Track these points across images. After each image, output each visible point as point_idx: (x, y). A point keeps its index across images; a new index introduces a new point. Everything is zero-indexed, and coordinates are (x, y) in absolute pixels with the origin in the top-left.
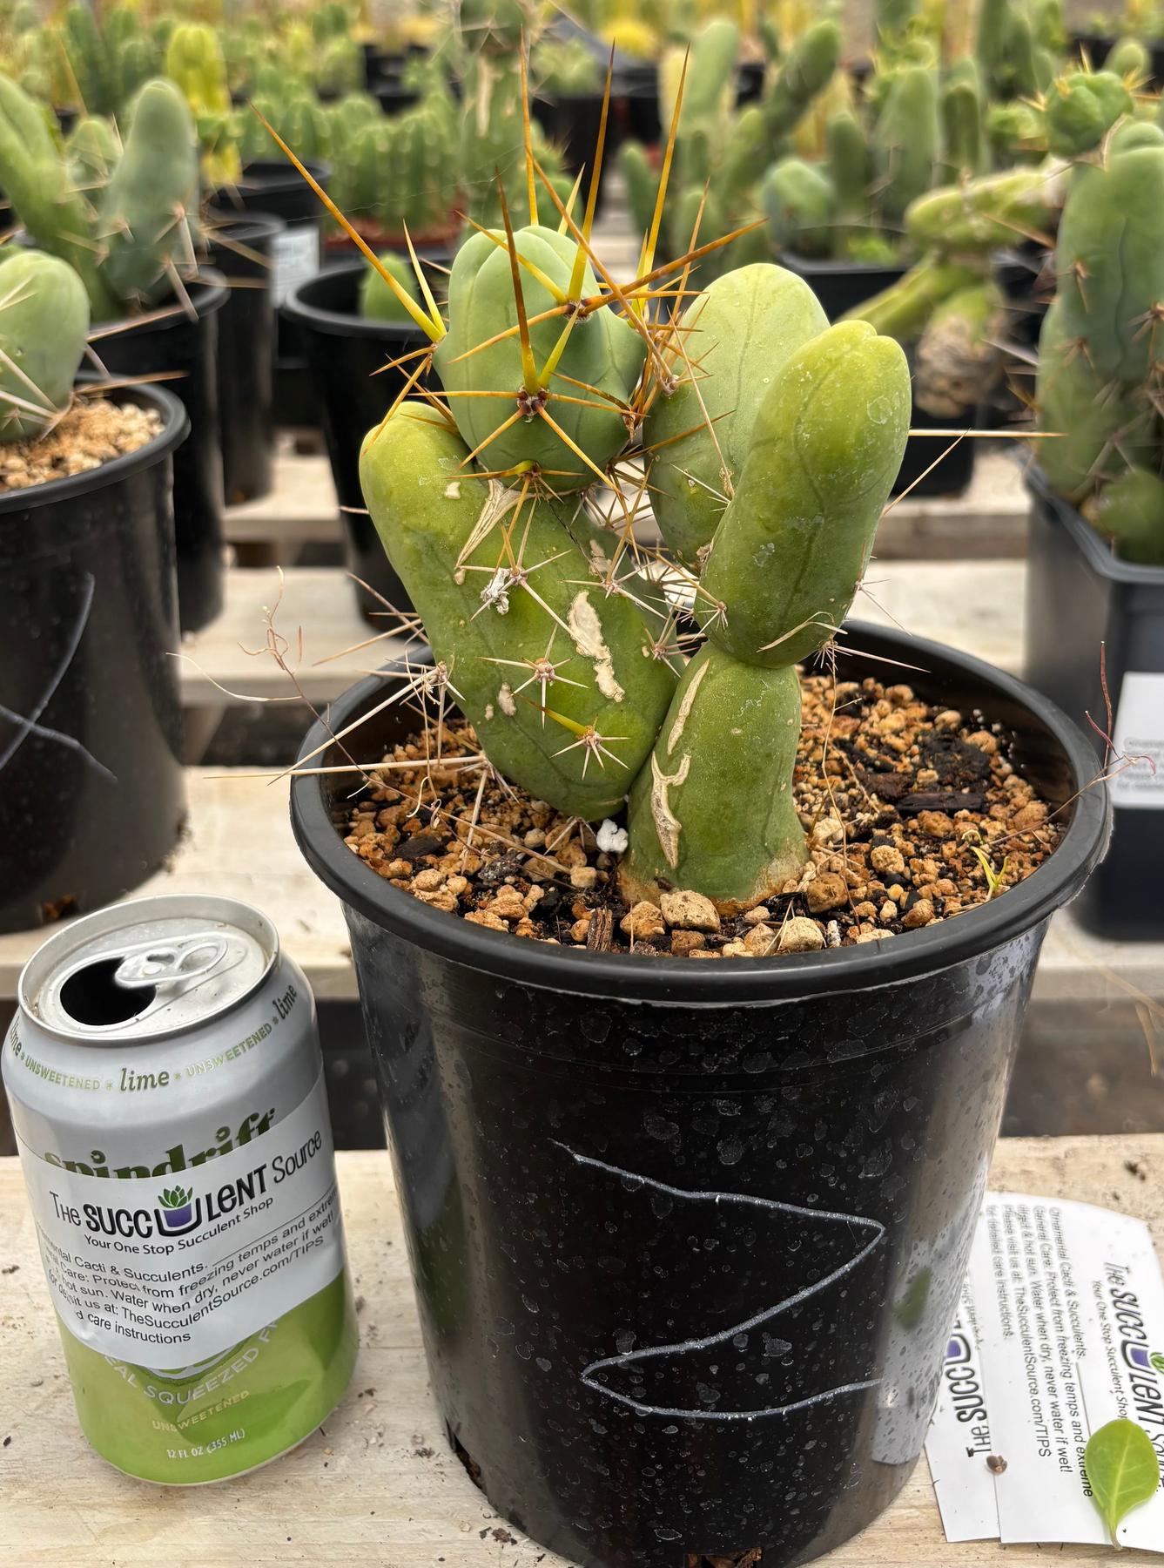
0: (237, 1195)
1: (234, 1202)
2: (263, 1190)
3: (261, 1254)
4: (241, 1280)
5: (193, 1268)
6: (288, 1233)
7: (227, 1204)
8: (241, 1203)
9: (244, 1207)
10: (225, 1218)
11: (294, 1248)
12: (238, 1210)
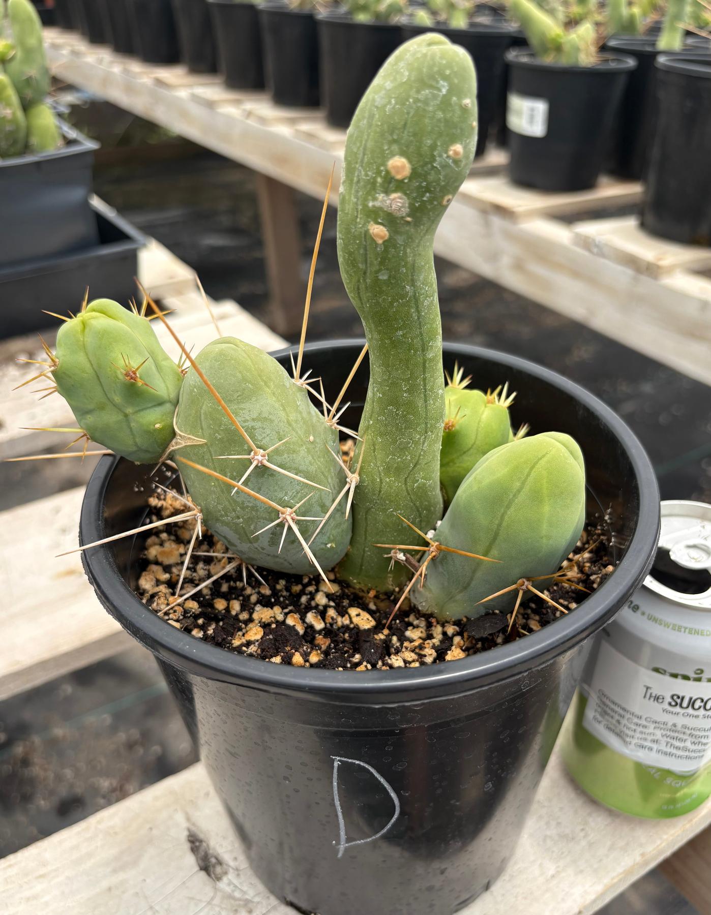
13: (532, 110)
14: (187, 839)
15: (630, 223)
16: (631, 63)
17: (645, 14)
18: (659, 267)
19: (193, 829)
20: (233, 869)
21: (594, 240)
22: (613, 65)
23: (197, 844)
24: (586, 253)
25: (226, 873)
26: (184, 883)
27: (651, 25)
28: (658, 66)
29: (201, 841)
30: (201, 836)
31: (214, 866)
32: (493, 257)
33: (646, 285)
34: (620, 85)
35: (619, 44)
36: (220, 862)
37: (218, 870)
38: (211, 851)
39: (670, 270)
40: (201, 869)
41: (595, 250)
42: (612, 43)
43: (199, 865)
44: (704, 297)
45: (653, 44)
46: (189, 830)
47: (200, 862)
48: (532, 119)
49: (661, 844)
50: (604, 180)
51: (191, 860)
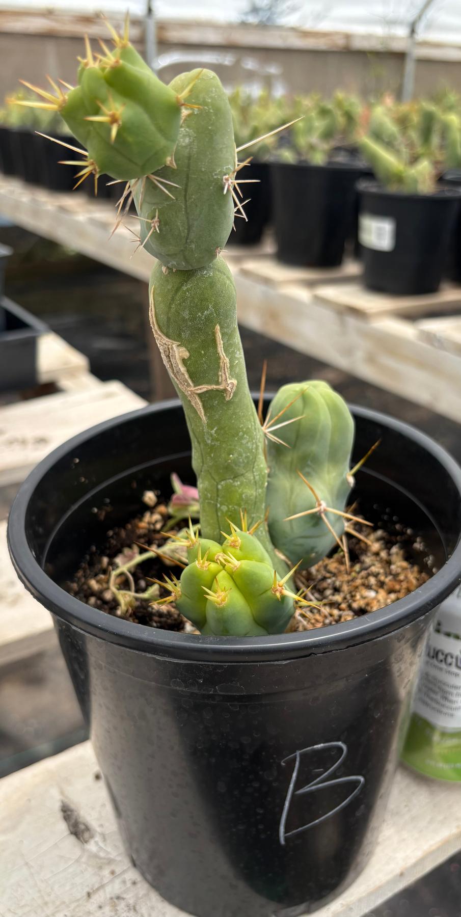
13: (380, 229)
14: (60, 808)
19: (66, 800)
20: (99, 834)
22: (448, 194)
23: (69, 813)
25: (92, 837)
26: (56, 844)
29: (72, 811)
30: (72, 806)
31: (83, 832)
32: (348, 351)
36: (87, 829)
37: (86, 835)
38: (81, 820)
40: (72, 833)
43: (70, 831)
46: (62, 802)
47: (71, 829)
48: (380, 236)
51: (62, 827)
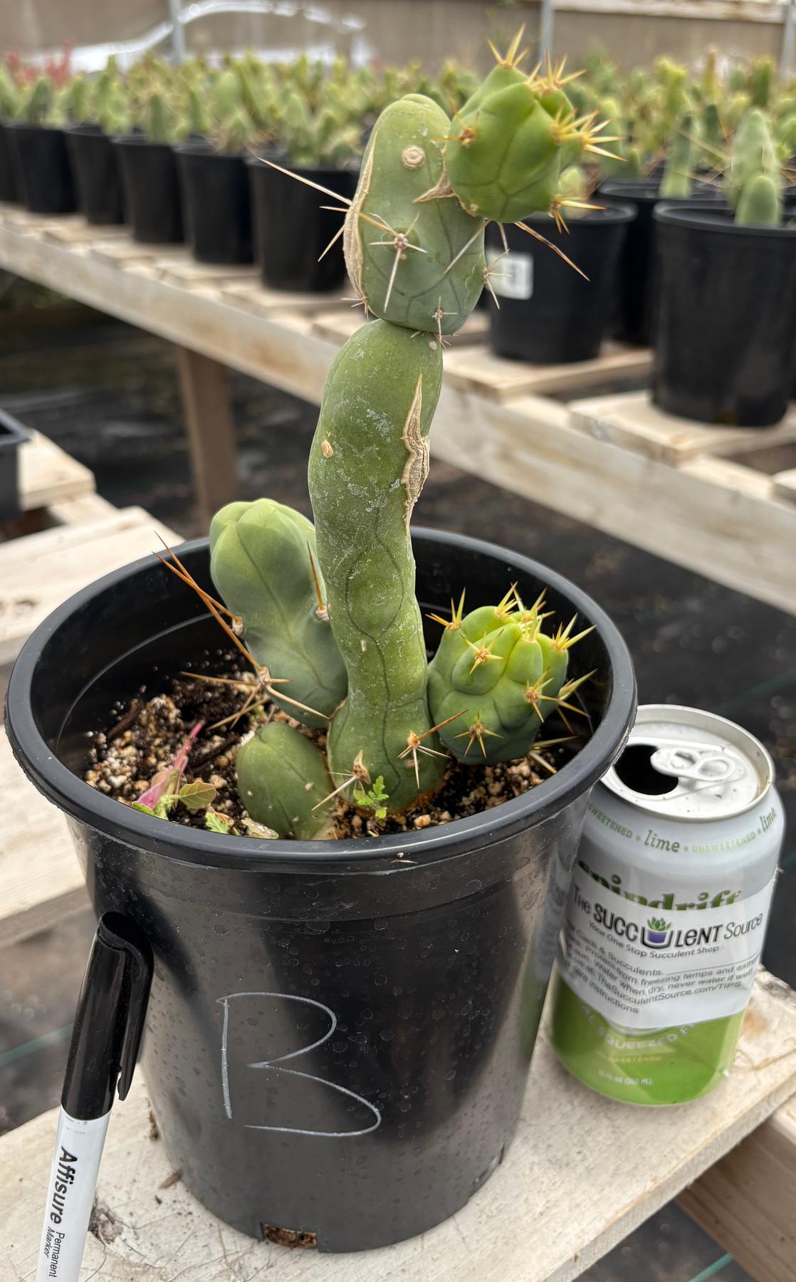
0: (697, 937)
1: (695, 940)
2: (715, 940)
3: (698, 979)
4: (681, 989)
5: (654, 971)
6: (720, 972)
7: (690, 941)
8: (699, 943)
9: (698, 947)
10: (686, 949)
11: (720, 983)
12: (695, 947)
13: (513, 267)
15: (641, 400)
16: (628, 212)
17: (648, 154)
18: (676, 452)
20: (129, 1226)
21: (596, 422)
22: (609, 216)
24: (588, 438)
25: (118, 1232)
27: (656, 165)
28: (656, 218)
31: (104, 1226)
32: (474, 446)
33: (662, 474)
34: (619, 237)
35: (615, 191)
36: (111, 1219)
37: (109, 1229)
39: (691, 455)
41: (598, 433)
42: (606, 190)
44: (734, 486)
45: (656, 188)
48: (513, 279)
49: (678, 1165)
50: (608, 347)
